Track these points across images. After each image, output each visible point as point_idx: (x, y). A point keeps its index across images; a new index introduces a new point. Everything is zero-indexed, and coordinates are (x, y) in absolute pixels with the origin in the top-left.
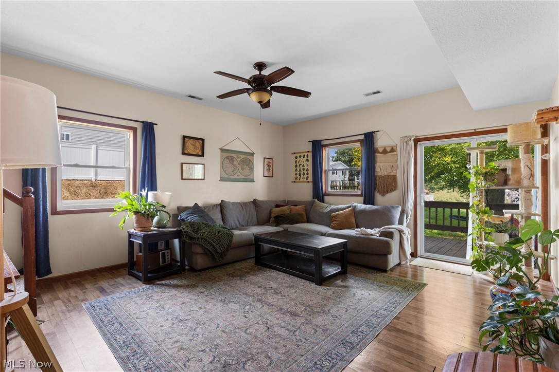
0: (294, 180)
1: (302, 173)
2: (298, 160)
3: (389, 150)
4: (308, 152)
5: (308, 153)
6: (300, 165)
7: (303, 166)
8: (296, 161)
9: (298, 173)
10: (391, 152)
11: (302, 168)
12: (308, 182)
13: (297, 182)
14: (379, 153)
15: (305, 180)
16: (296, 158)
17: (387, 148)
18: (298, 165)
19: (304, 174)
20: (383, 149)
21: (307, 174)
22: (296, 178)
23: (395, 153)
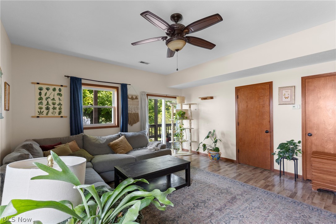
0: (37, 114)
1: (51, 107)
2: (43, 92)
3: (134, 97)
4: (62, 86)
5: (61, 88)
6: (47, 99)
7: (53, 99)
8: (40, 92)
9: (44, 107)
10: (135, 99)
11: (50, 102)
12: (62, 117)
13: (42, 117)
14: (129, 98)
15: (57, 114)
16: (41, 89)
17: (133, 96)
18: (44, 98)
19: (54, 108)
20: (131, 96)
21: (60, 109)
22: (41, 113)
23: (137, 100)
